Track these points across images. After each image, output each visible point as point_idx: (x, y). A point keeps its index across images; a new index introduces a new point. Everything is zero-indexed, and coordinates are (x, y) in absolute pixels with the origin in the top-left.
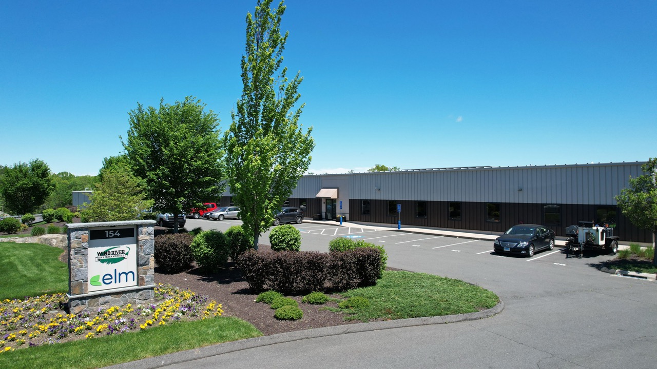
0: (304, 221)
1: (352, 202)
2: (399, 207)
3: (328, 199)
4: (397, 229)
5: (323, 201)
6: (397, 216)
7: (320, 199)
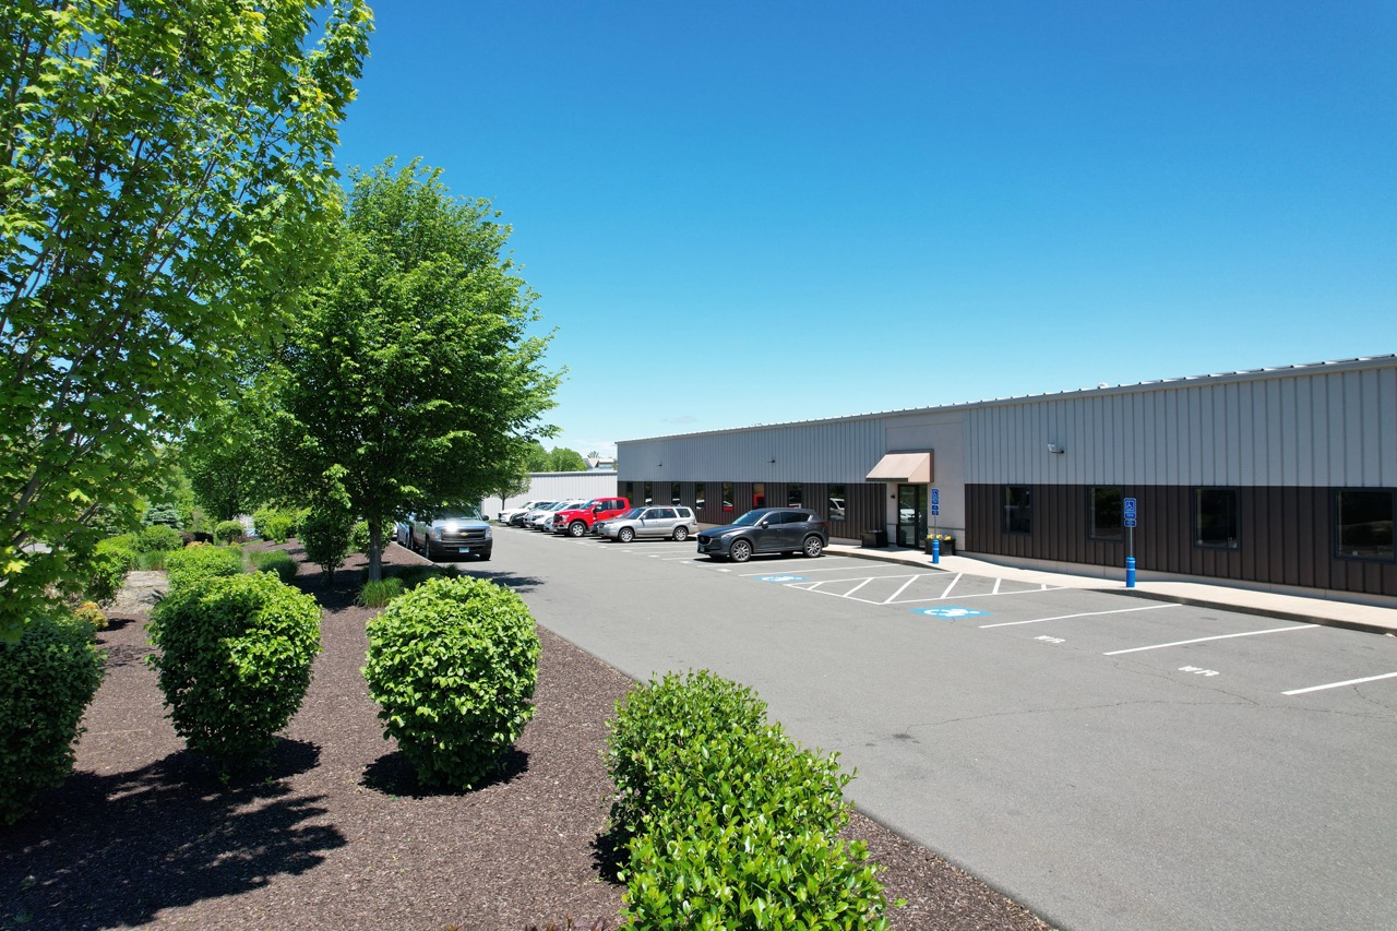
0: (830, 548)
1: (974, 493)
2: (1130, 510)
3: (902, 485)
4: (1121, 585)
5: (891, 490)
6: (1125, 540)
7: (879, 486)
